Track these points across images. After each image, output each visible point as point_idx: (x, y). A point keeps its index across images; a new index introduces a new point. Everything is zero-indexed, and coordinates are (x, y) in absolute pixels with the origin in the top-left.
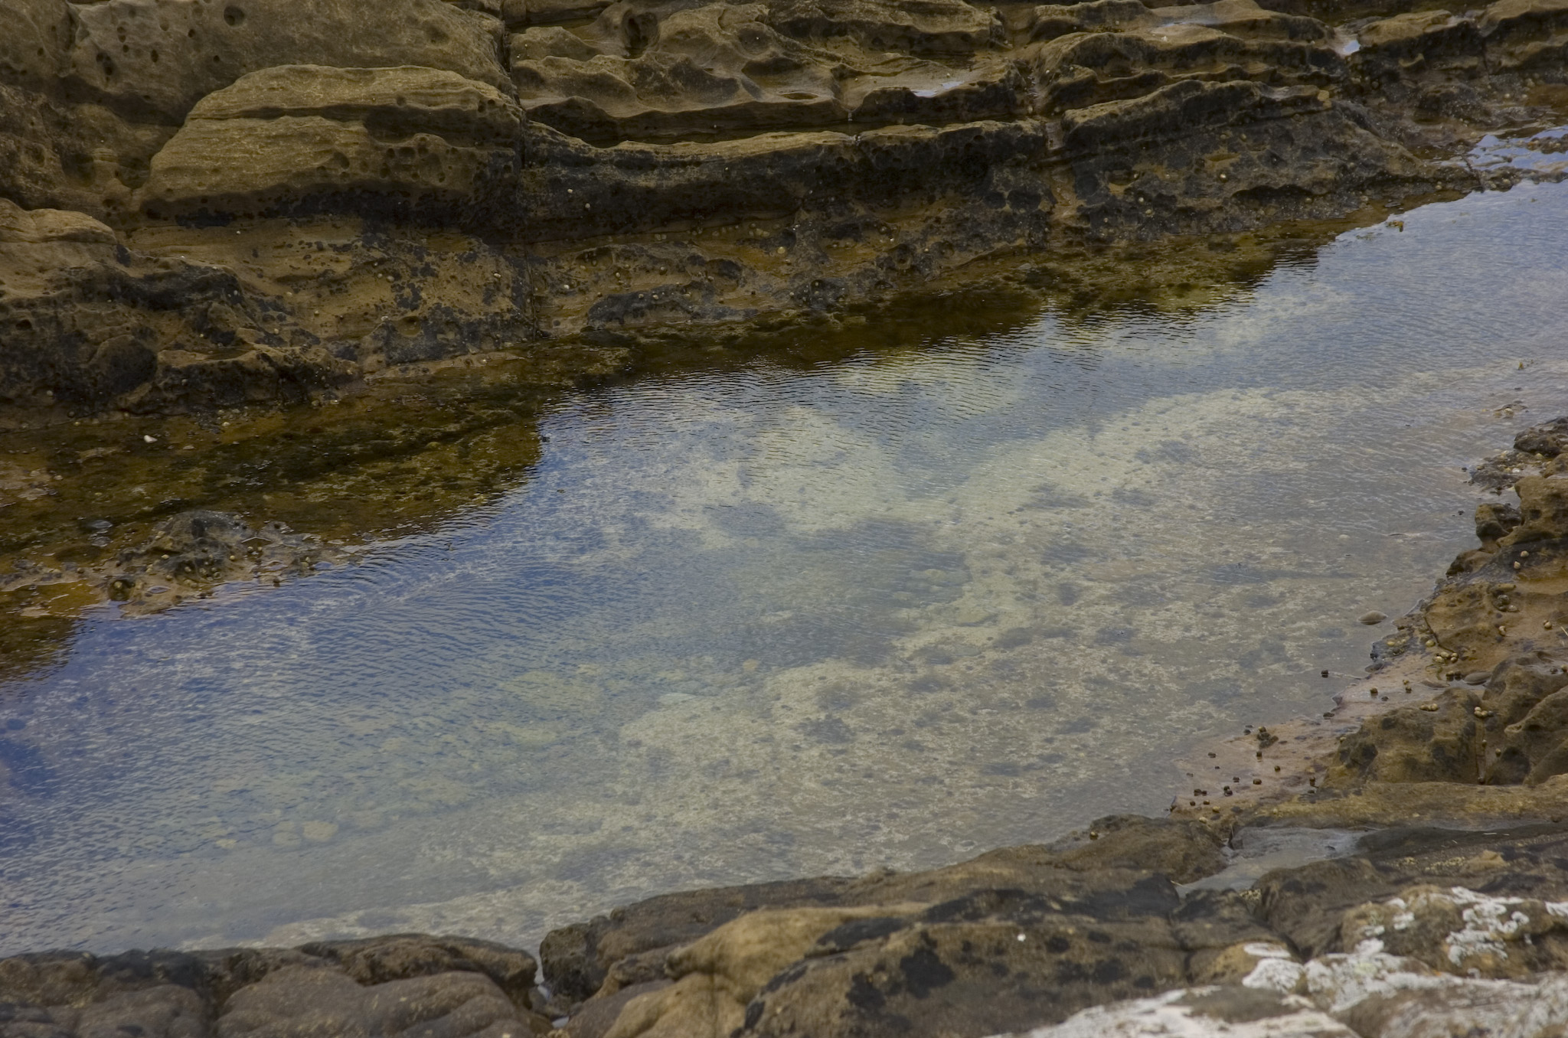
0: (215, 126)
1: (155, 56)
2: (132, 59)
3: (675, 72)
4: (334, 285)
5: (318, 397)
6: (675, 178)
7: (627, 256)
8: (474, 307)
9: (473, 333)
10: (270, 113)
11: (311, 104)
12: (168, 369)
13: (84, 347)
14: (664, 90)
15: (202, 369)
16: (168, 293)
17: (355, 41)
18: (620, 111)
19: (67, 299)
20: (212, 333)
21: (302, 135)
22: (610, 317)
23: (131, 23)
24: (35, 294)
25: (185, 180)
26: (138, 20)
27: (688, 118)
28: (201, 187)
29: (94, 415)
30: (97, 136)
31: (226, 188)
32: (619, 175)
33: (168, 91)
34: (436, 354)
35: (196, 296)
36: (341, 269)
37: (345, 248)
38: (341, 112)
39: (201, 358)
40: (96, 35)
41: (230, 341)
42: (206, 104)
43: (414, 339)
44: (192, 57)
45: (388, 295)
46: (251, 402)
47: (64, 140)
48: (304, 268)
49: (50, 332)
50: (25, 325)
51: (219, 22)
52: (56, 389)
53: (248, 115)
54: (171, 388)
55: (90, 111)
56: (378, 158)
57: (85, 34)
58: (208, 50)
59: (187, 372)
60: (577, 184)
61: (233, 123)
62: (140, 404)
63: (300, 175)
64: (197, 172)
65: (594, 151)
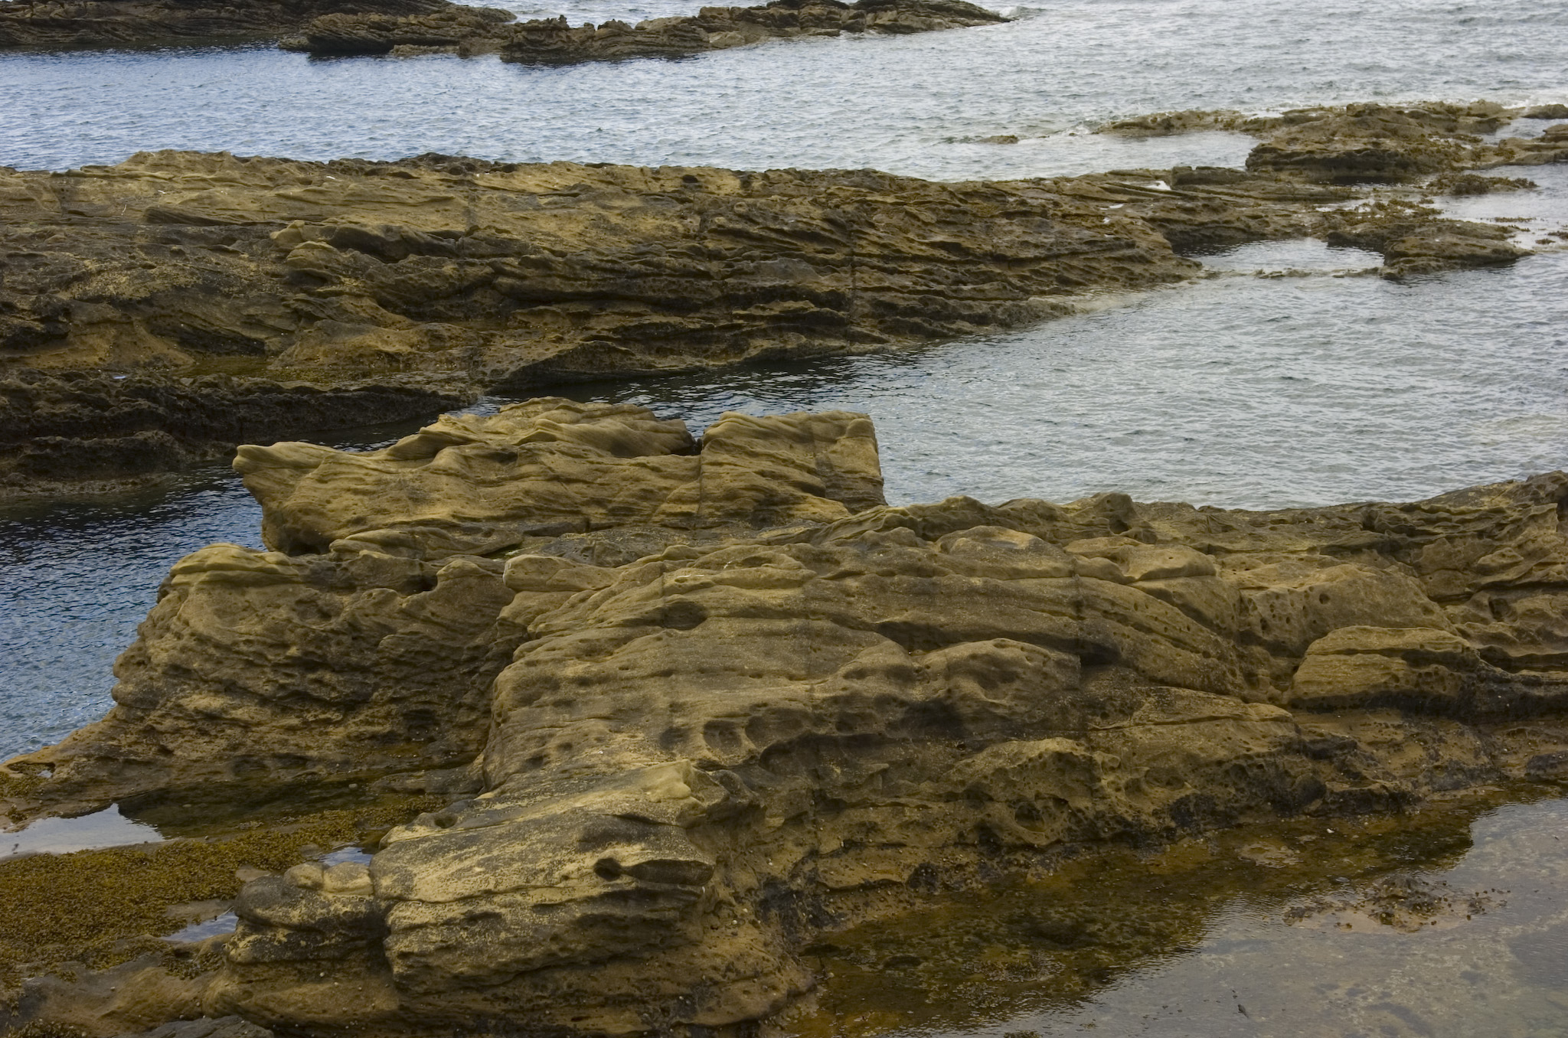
0: (1323, 658)
1: (1288, 620)
2: (1277, 622)
3: (1539, 632)
4: (1396, 747)
5: (1408, 810)
6: (1553, 692)
7: (1534, 733)
8: (1470, 762)
9: (1472, 775)
10: (1351, 652)
11: (1373, 648)
12: (1332, 792)
13: (1288, 780)
14: (1533, 642)
15: (1350, 793)
16: (1324, 750)
17: (1386, 613)
18: (1514, 653)
19: (1279, 753)
20: (1348, 773)
21: (1374, 665)
22: (1539, 768)
23: (1277, 603)
24: (1265, 750)
25: (1313, 688)
26: (1281, 601)
27: (1549, 658)
28: (1323, 691)
29: (1291, 816)
30: (1260, 663)
31: (1336, 693)
32: (1525, 689)
33: (1295, 639)
34: (1457, 786)
35: (1339, 752)
36: (1399, 737)
37: (1399, 727)
38: (1390, 652)
39: (1346, 787)
40: (1260, 609)
41: (1357, 777)
42: (1316, 645)
43: (1442, 778)
44: (1304, 621)
45: (1423, 754)
46: (1375, 812)
47: (1243, 665)
48: (1380, 738)
49: (1272, 771)
50: (1261, 767)
51: (1317, 602)
52: (1273, 802)
53: (1339, 652)
54: (1333, 802)
55: (1257, 650)
56: (1414, 677)
57: (1255, 608)
58: (1311, 617)
59: (1342, 794)
60: (1502, 693)
61: (1332, 657)
62: (1317, 811)
63: (1375, 686)
64: (1319, 683)
65: (1510, 675)
